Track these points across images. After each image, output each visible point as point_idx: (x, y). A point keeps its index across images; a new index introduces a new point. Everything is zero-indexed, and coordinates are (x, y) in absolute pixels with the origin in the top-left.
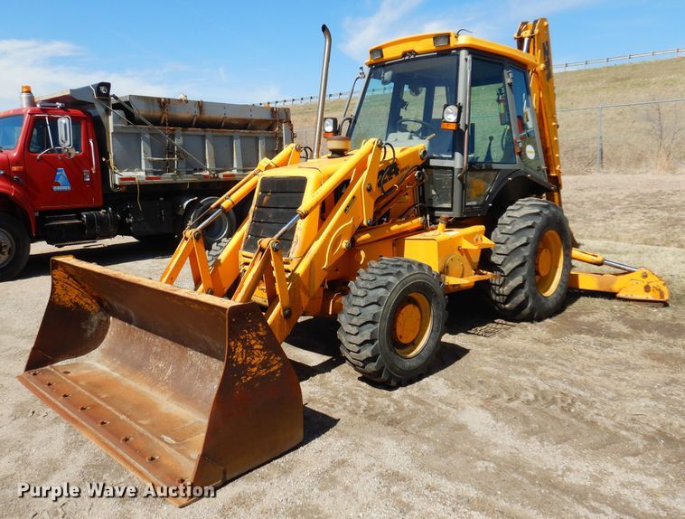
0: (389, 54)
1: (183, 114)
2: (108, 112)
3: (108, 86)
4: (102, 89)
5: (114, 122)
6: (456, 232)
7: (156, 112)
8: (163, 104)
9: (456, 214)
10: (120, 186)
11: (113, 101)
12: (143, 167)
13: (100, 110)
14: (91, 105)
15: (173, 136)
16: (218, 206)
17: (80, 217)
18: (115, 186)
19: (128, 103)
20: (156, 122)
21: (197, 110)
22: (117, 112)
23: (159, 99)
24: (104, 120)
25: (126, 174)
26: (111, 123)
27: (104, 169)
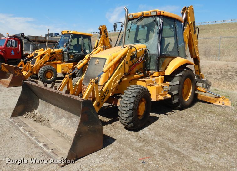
0: (63, 33)
1: (41, 40)
2: (23, 39)
3: (23, 34)
4: (22, 34)
5: (25, 41)
6: (66, 64)
7: (34, 39)
8: (36, 37)
9: (67, 61)
10: (25, 54)
11: (24, 37)
12: (31, 51)
13: (22, 38)
14: (20, 38)
15: (38, 44)
16: (27, 57)
17: (16, 60)
18: (24, 54)
19: (28, 37)
20: (34, 41)
21: (44, 39)
22: (25, 39)
23: (35, 37)
24: (22, 41)
25: (26, 52)
26: (24, 41)
27: (22, 51)
